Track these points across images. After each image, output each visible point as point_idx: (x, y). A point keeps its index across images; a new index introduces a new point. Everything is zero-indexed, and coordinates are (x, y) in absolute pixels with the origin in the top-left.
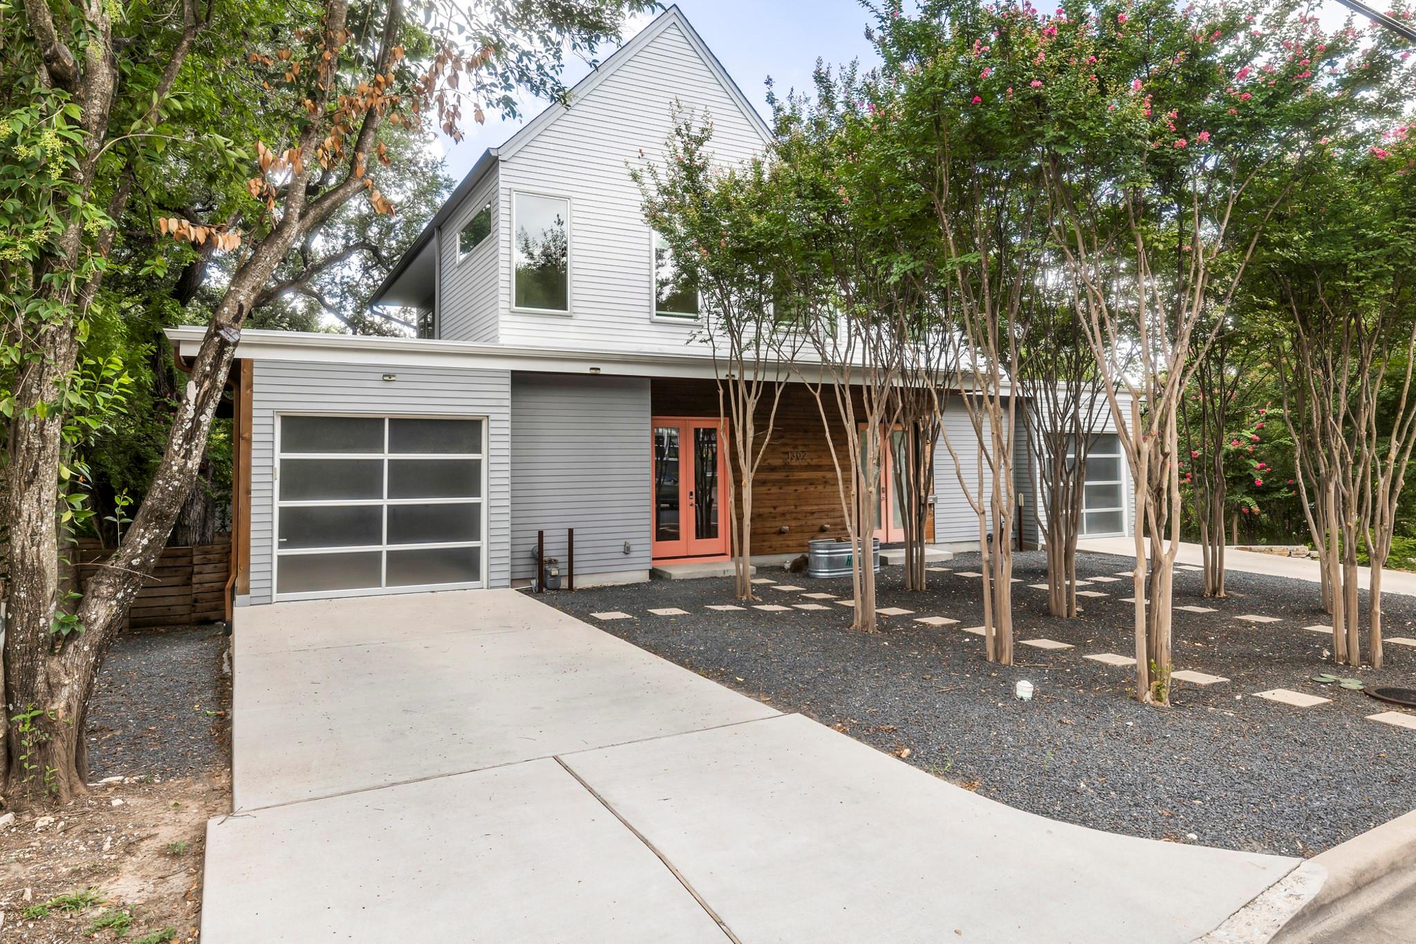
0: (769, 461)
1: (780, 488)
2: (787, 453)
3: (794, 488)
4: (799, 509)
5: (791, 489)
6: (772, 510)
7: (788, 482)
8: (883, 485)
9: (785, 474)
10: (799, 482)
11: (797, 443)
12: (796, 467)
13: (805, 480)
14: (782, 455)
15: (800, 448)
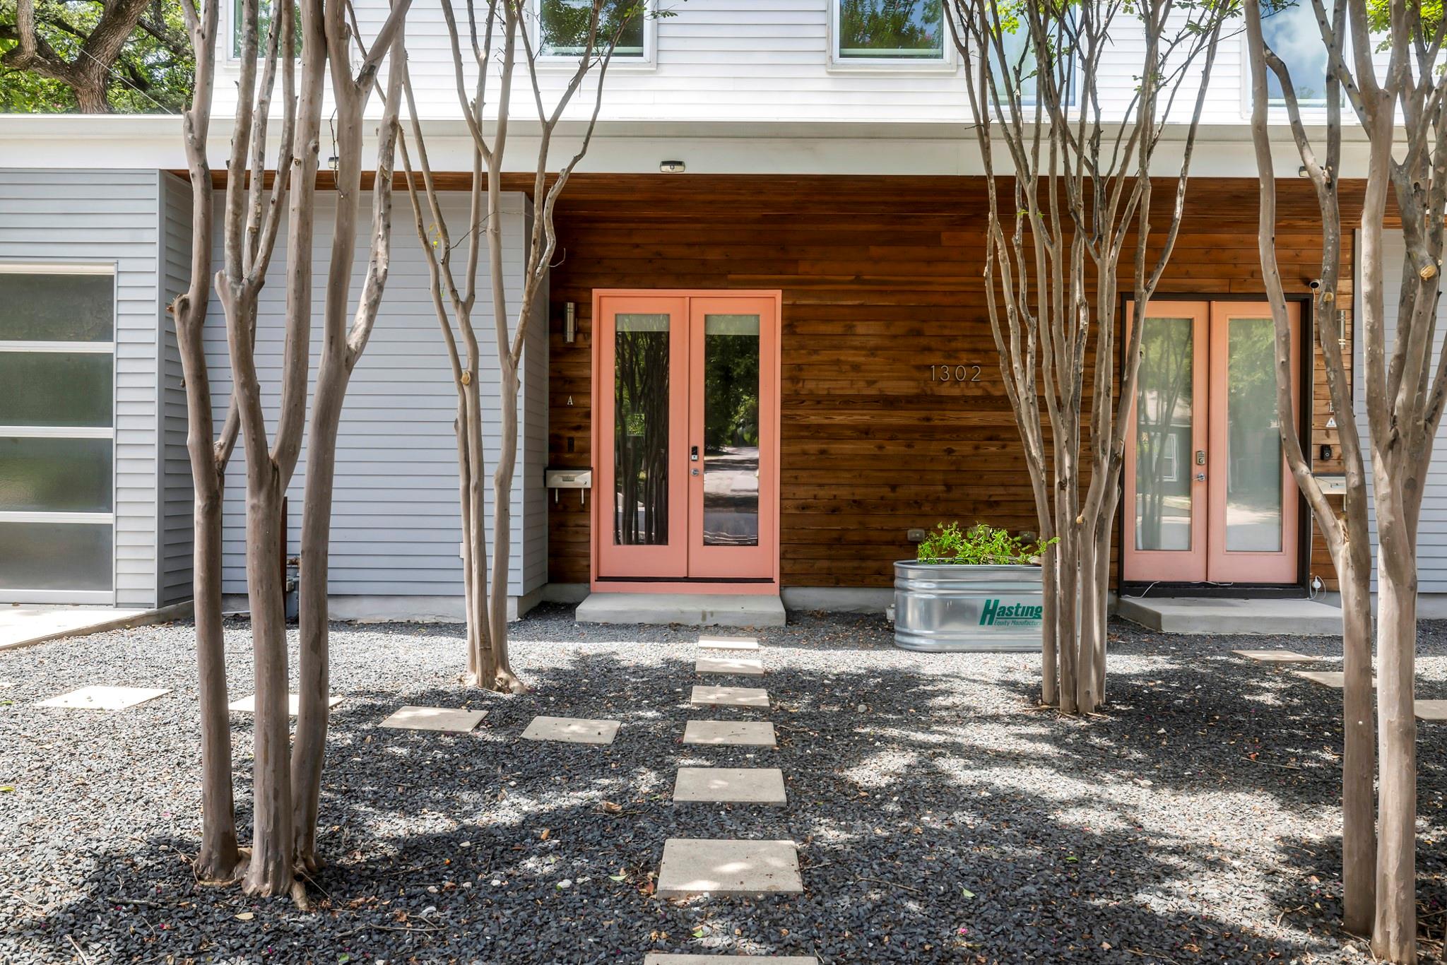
0: (880, 385)
1: (909, 446)
2: (929, 367)
3: (946, 446)
4: (955, 494)
5: (935, 448)
6: (885, 491)
7: (929, 433)
8: (1198, 445)
9: (923, 414)
10: (959, 432)
11: (954, 345)
12: (954, 399)
13: (974, 428)
14: (916, 374)
15: (964, 357)
